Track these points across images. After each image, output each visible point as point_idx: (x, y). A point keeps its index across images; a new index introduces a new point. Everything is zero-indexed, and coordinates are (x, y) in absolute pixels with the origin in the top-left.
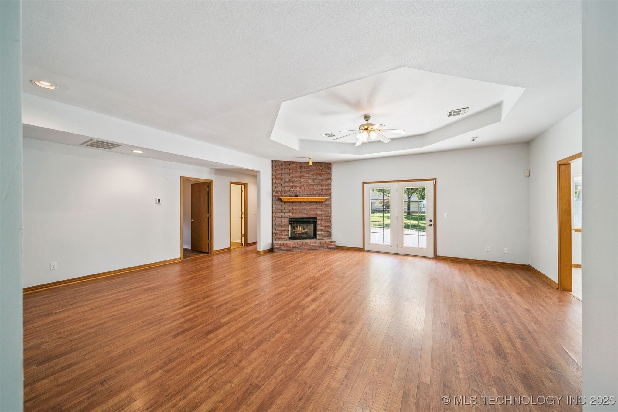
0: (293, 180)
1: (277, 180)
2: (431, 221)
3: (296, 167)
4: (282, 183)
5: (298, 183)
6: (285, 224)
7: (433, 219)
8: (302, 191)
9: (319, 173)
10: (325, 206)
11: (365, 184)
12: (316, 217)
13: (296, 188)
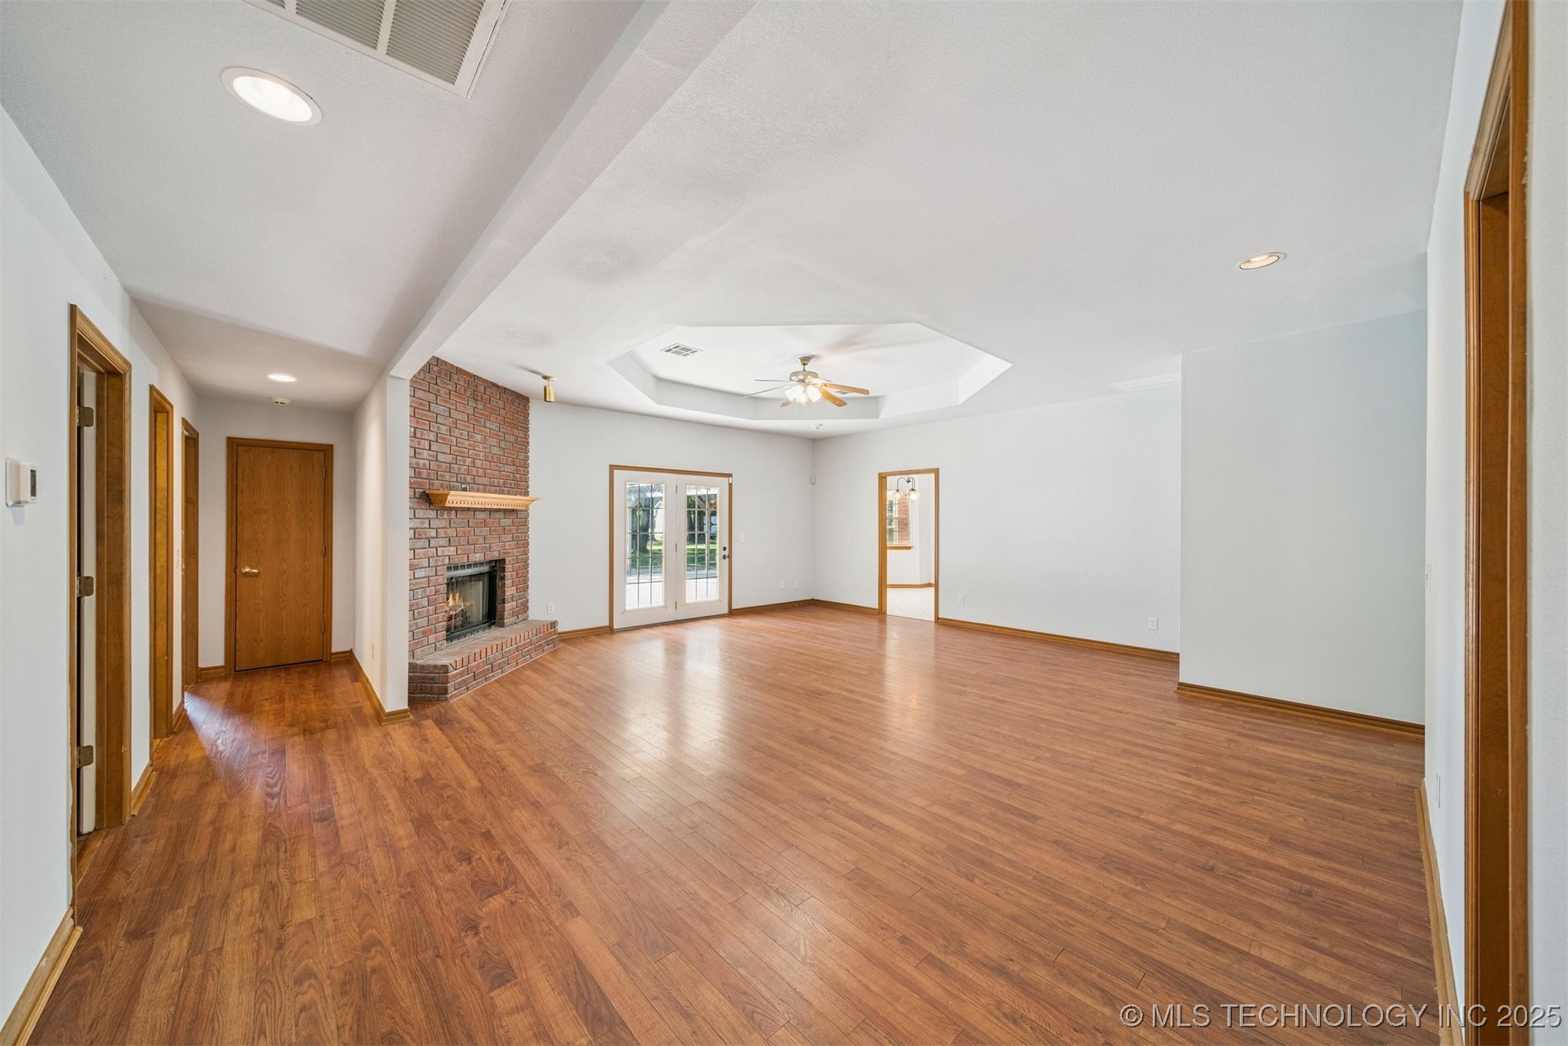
0: (457, 433)
1: (418, 422)
2: (725, 549)
3: (465, 391)
4: (432, 437)
5: (470, 445)
6: (438, 591)
7: (727, 547)
8: (477, 471)
9: (510, 423)
10: (519, 522)
11: (615, 471)
12: (502, 557)
13: (464, 461)
